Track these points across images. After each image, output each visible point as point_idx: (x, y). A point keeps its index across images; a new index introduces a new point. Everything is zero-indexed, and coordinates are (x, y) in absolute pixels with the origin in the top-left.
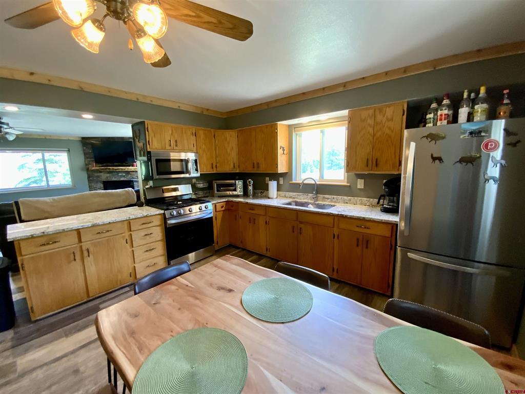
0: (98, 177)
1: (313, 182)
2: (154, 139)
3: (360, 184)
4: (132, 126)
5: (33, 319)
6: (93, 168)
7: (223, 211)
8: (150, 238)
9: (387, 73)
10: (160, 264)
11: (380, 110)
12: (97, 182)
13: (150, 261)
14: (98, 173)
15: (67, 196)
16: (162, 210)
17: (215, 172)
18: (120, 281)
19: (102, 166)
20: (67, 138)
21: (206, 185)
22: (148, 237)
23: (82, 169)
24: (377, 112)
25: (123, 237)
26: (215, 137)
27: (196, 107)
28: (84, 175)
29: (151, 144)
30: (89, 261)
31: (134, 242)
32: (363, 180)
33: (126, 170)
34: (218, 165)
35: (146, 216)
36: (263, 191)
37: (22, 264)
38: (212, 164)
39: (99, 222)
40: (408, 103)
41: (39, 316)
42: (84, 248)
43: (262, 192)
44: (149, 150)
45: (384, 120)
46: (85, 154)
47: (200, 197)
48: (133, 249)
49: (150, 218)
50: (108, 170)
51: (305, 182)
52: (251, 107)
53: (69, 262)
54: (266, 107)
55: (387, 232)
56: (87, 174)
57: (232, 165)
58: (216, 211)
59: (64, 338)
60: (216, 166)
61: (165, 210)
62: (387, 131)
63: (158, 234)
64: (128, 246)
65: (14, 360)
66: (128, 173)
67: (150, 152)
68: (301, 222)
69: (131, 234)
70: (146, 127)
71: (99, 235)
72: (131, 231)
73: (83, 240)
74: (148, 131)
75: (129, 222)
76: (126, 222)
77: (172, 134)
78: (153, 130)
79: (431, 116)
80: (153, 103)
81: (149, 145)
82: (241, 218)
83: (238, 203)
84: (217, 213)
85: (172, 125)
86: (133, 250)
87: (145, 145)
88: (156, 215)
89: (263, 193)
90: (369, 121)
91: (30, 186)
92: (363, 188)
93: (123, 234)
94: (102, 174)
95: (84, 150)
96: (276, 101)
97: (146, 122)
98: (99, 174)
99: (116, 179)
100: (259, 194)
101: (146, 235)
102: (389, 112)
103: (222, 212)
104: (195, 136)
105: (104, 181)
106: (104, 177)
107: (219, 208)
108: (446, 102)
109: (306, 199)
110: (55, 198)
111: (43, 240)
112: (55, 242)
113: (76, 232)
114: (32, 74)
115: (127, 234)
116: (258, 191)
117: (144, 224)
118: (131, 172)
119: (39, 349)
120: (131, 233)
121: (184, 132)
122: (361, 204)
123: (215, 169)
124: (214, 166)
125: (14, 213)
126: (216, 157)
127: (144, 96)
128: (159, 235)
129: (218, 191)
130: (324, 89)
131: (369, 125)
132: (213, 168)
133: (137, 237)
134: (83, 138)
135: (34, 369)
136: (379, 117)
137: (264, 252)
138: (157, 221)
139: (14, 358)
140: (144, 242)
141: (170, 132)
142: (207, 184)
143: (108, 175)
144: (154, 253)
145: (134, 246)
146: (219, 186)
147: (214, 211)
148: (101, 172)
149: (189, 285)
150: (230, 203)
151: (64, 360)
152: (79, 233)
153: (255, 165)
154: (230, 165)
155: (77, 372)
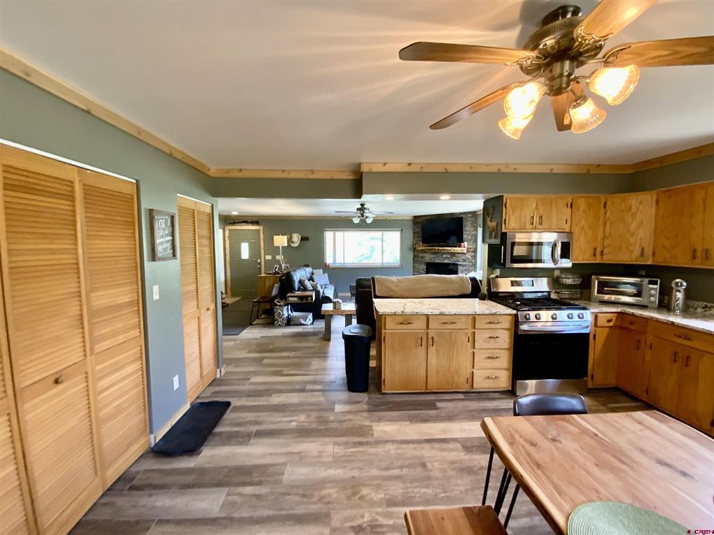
0: (423, 257)
2: (511, 216)
4: (484, 202)
5: (383, 391)
6: (420, 248)
7: (610, 327)
8: (495, 342)
10: (502, 379)
12: (421, 263)
13: (491, 371)
14: (423, 253)
15: (408, 277)
16: (514, 309)
17: (597, 262)
18: (456, 385)
19: (428, 246)
20: (401, 218)
21: (578, 281)
22: (492, 340)
23: (410, 249)
25: (466, 334)
26: (605, 207)
28: (411, 255)
29: (507, 223)
30: (432, 350)
31: (476, 343)
33: (452, 251)
34: (606, 251)
35: (494, 314)
36: (709, 305)
37: (384, 337)
38: (595, 249)
39: (446, 311)
41: (388, 390)
42: (430, 336)
43: (706, 307)
44: (504, 230)
46: (414, 233)
47: (566, 298)
48: (475, 350)
49: (498, 317)
50: (433, 251)
53: (416, 347)
56: (414, 254)
57: (637, 252)
58: (596, 325)
59: (408, 423)
60: (602, 252)
61: (520, 310)
63: (505, 339)
64: (469, 345)
65: (371, 424)
66: (453, 254)
67: (506, 233)
69: (474, 333)
70: (504, 202)
71: (444, 325)
72: (474, 328)
73: (430, 327)
74: (506, 207)
75: (474, 318)
76: (471, 317)
77: (536, 208)
78: (511, 205)
80: (518, 171)
81: (505, 224)
82: (651, 347)
83: (647, 320)
84: (597, 329)
85: (537, 196)
86: (474, 353)
87: (499, 225)
88: (506, 315)
91: (363, 262)
93: (466, 331)
94: (426, 255)
95: (414, 230)
97: (505, 196)
98: (424, 255)
99: (439, 261)
100: (699, 310)
101: (490, 337)
103: (607, 329)
104: (571, 207)
105: (427, 263)
106: (429, 258)
107: (602, 321)
110: (399, 278)
111: (401, 319)
112: (410, 323)
113: (425, 318)
114: (410, 164)
115: (470, 331)
116: (696, 303)
117: (490, 323)
118: (457, 253)
119: (390, 423)
120: (475, 330)
121: (554, 203)
123: (598, 257)
124: (598, 252)
125: (371, 288)
126: (604, 238)
127: (507, 165)
128: (505, 342)
129: (599, 292)
132: (595, 255)
133: (481, 336)
134: (415, 217)
135: (387, 441)
138: (506, 323)
139: (371, 422)
140: (487, 346)
141: (534, 206)
142: (581, 279)
143: (432, 256)
144: (495, 363)
145: (476, 347)
146: (602, 285)
147: (593, 324)
148: (426, 253)
149: (600, 435)
150: (628, 316)
151: (411, 446)
152: (428, 319)
153: (699, 253)
154: (632, 252)
155: (424, 465)
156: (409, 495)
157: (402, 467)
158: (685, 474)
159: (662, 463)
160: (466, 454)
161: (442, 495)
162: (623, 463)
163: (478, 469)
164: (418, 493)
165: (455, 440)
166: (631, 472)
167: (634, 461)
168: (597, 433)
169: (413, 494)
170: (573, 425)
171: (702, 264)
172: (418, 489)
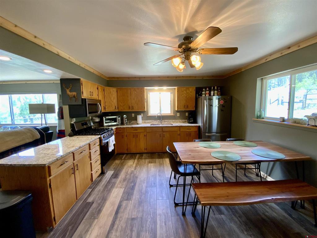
1: (160, 115)
2: (84, 90)
3: (178, 114)
4: (61, 79)
9: (190, 77)
10: (100, 169)
11: (188, 88)
24: (187, 89)
25: (88, 154)
26: (104, 91)
27: (99, 73)
32: (179, 113)
34: (106, 107)
35: (96, 140)
36: (130, 121)
37: (50, 184)
38: (104, 107)
40: (196, 87)
41: (58, 222)
42: (75, 165)
44: (82, 97)
45: (189, 92)
51: (158, 115)
52: (129, 78)
53: (70, 176)
54: (138, 79)
55: (196, 129)
61: (101, 135)
62: (190, 96)
64: (89, 160)
67: (85, 99)
68: (164, 132)
70: (81, 82)
73: (75, 159)
74: (82, 85)
75: (89, 145)
79: (204, 92)
81: (83, 94)
82: (127, 136)
87: (79, 94)
88: (98, 138)
89: (131, 122)
90: (184, 92)
92: (179, 116)
96: (144, 77)
97: (82, 79)
101: (95, 152)
102: (191, 90)
104: (98, 89)
108: (207, 89)
109: (156, 122)
114: (35, 37)
117: (94, 145)
120: (90, 151)
122: (179, 122)
126: (105, 102)
130: (168, 77)
131: (185, 93)
132: (104, 109)
136: (188, 91)
137: (144, 151)
140: (94, 157)
144: (98, 163)
145: (91, 159)
150: (118, 129)
151: (117, 222)
152: (73, 154)
153: (131, 107)
154: (113, 107)
155: (133, 219)
156: (150, 230)
157: (132, 230)
160: (131, 201)
161: (152, 215)
163: (140, 198)
164: (149, 226)
165: (121, 202)
169: (150, 228)
171: (132, 110)
172: (147, 225)
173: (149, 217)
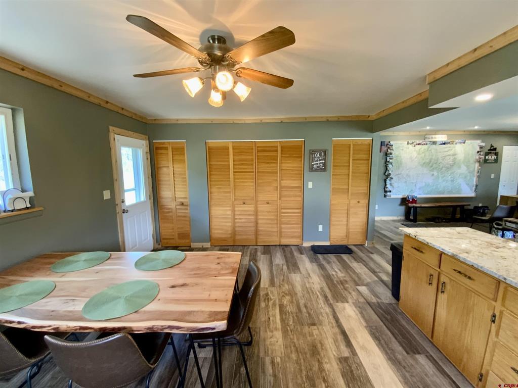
18: (464, 366)
30: (443, 298)
31: (501, 330)
69: (503, 312)
72: (504, 306)
75: (506, 288)
111: (415, 244)
115: (498, 307)
120: (505, 310)
133: (511, 326)
149: (215, 278)
155: (314, 324)
156: (287, 314)
158: (173, 287)
159: (183, 285)
162: (195, 274)
164: (289, 318)
166: (188, 273)
167: (191, 277)
168: (216, 278)
170: (227, 273)
172: (292, 318)
173: (292, 327)
